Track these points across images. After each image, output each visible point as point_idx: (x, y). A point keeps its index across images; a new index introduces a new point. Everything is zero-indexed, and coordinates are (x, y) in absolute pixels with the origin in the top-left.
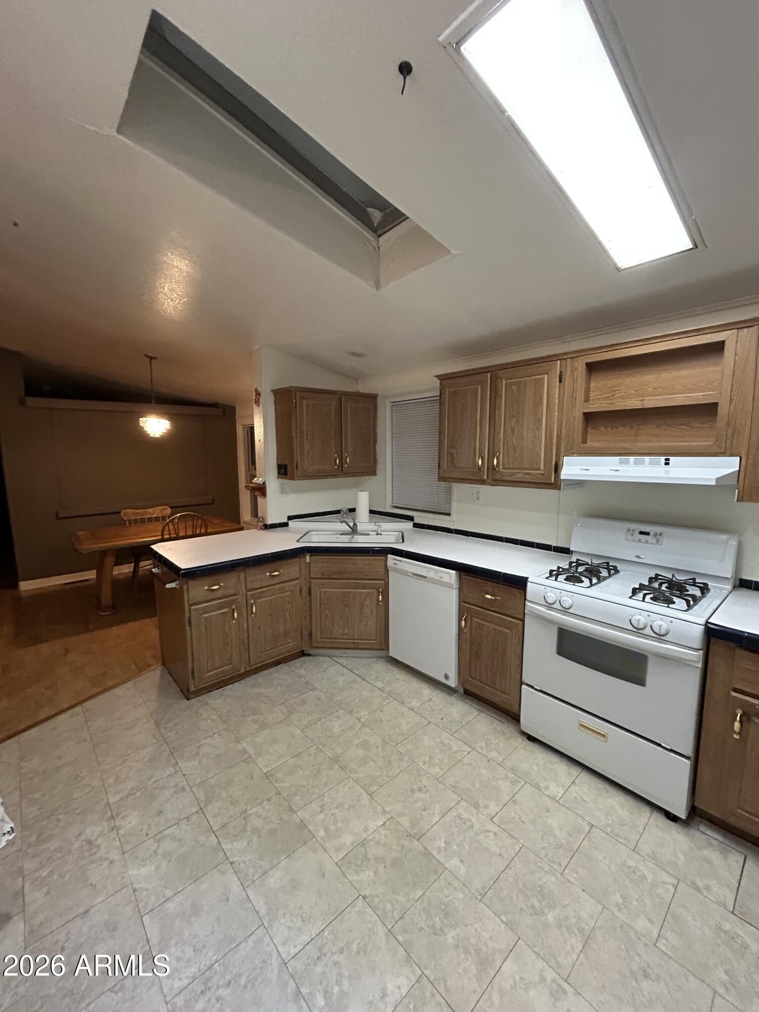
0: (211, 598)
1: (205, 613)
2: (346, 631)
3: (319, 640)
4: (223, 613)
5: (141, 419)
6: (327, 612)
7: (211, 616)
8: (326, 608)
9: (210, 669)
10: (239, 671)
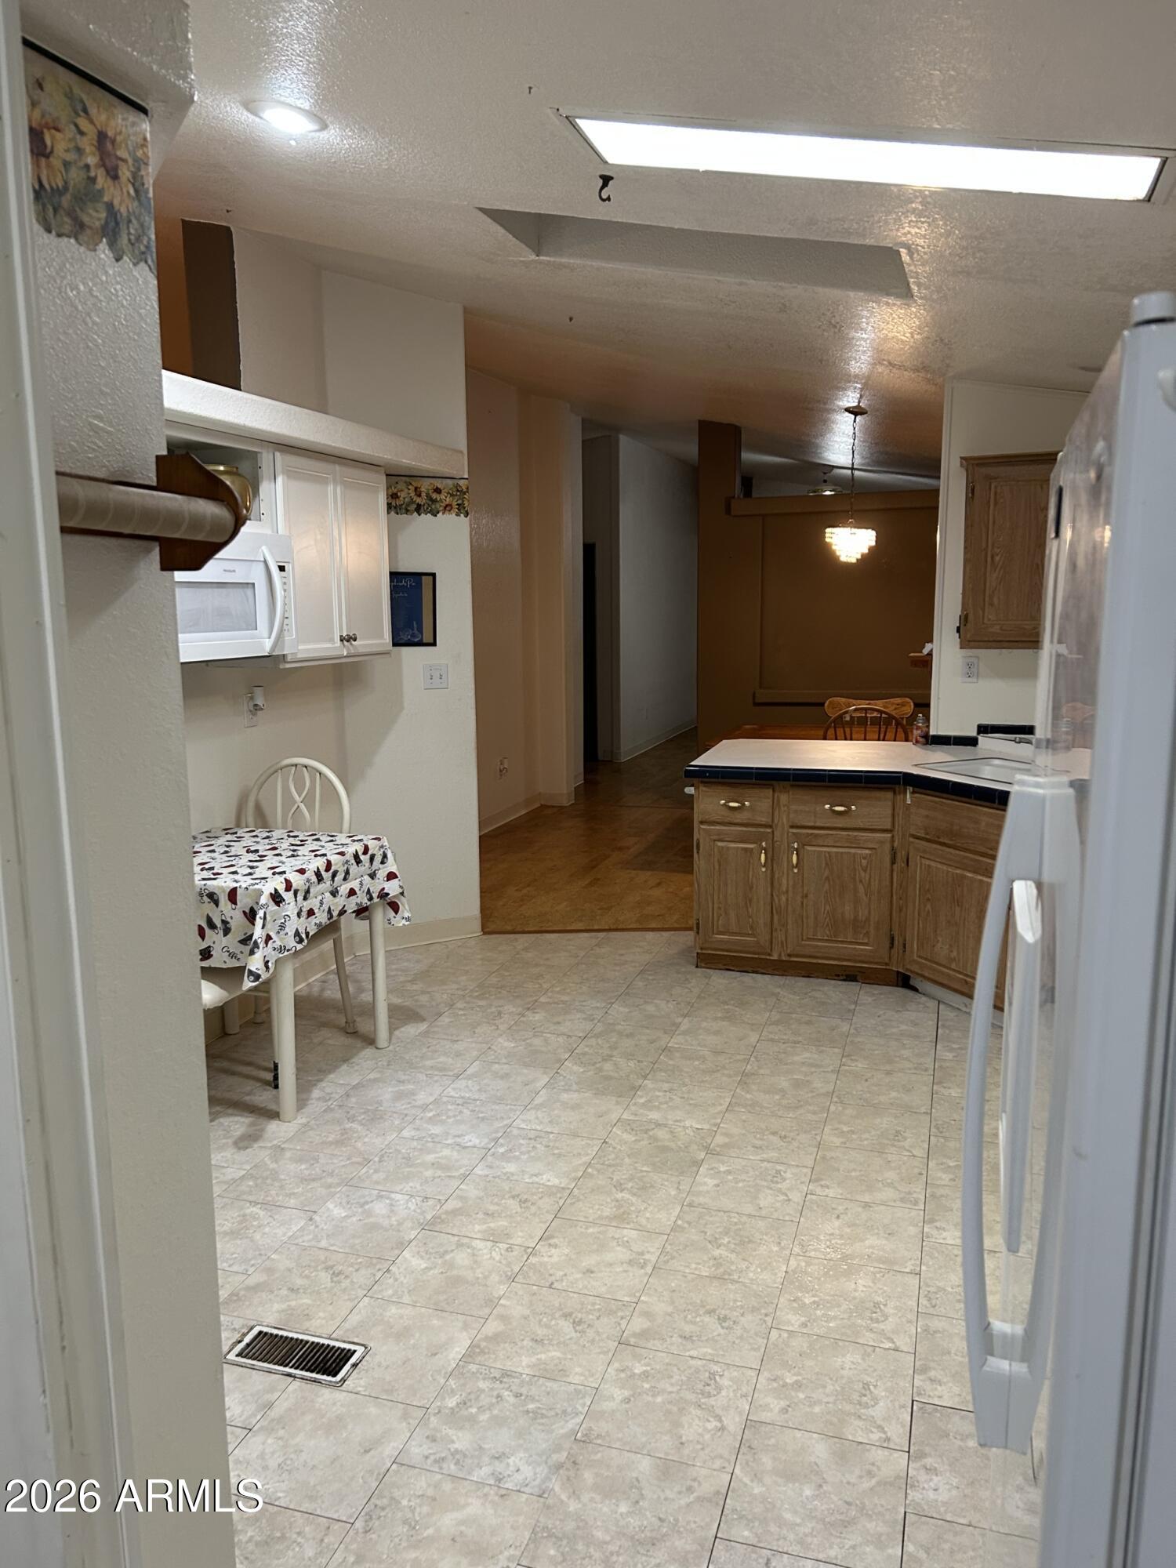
0: (728, 820)
1: (719, 840)
2: (954, 954)
3: (915, 958)
4: (746, 850)
5: (828, 530)
6: (929, 907)
7: (728, 848)
8: (928, 899)
9: (721, 929)
10: (769, 955)
